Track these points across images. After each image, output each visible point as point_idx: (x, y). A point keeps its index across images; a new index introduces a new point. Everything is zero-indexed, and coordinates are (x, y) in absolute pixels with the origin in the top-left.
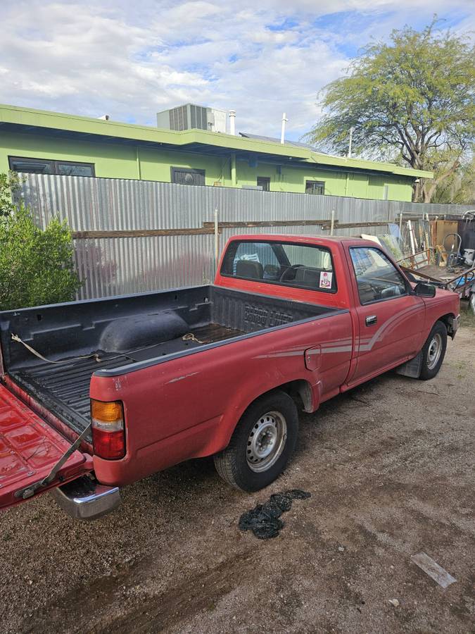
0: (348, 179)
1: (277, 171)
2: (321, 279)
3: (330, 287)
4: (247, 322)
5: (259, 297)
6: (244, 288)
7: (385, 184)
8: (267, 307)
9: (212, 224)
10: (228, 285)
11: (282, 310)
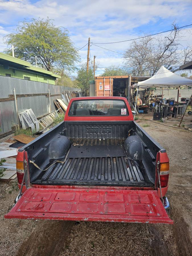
0: (38, 77)
1: (13, 72)
2: (122, 112)
3: (126, 114)
4: (88, 134)
5: (94, 122)
6: (83, 120)
7: (48, 80)
8: (98, 126)
9: (12, 96)
10: (74, 120)
11: (106, 126)
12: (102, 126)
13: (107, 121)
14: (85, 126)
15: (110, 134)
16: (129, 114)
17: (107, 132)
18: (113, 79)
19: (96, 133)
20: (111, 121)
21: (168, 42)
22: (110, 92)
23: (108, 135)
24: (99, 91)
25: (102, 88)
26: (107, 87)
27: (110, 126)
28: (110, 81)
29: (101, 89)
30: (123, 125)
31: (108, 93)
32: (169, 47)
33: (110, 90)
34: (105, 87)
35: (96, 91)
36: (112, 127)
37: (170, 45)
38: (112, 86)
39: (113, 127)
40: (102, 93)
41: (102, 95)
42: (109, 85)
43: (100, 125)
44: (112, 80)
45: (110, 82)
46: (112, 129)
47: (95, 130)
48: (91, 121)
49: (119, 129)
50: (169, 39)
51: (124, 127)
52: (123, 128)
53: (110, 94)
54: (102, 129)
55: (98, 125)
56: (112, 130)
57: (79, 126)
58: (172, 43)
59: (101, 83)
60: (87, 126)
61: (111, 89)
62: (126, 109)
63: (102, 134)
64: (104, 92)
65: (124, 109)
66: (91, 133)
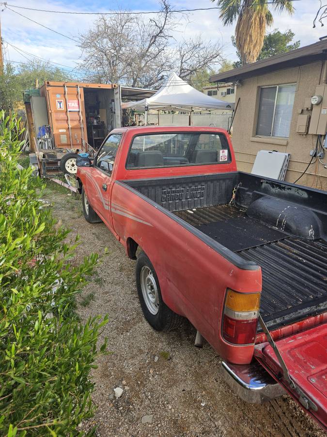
2: (220, 155)
3: (226, 160)
4: (165, 202)
8: (184, 185)
11: (196, 184)
12: (190, 185)
13: (199, 175)
14: (160, 188)
15: (203, 198)
16: (231, 160)
17: (199, 196)
18: (84, 88)
19: (180, 200)
20: (206, 174)
21: (155, 31)
22: (79, 114)
23: (199, 202)
24: (57, 112)
25: (62, 105)
26: (73, 105)
27: (203, 184)
28: (78, 92)
29: (60, 108)
30: (224, 180)
31: (76, 116)
32: (157, 39)
33: (79, 111)
34: (69, 104)
35: (50, 112)
36: (206, 185)
37: (157, 35)
38: (82, 102)
39: (208, 186)
40: (63, 116)
41: (65, 120)
42: (77, 101)
43: (187, 184)
44: (81, 91)
45: (78, 94)
46: (206, 189)
47: (178, 194)
48: (172, 178)
49: (218, 188)
50: (158, 25)
51: (224, 183)
52: (224, 186)
53: (80, 119)
54: (190, 191)
55: (184, 183)
56: (206, 191)
57: (150, 189)
58: (161, 32)
59: (58, 96)
60: (164, 187)
61: (82, 109)
62: (227, 150)
63: (189, 200)
64: (66, 114)
65: (225, 151)
66: (170, 202)
